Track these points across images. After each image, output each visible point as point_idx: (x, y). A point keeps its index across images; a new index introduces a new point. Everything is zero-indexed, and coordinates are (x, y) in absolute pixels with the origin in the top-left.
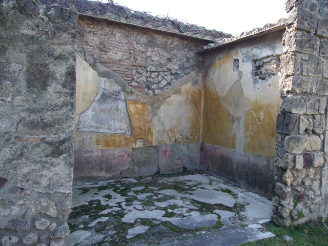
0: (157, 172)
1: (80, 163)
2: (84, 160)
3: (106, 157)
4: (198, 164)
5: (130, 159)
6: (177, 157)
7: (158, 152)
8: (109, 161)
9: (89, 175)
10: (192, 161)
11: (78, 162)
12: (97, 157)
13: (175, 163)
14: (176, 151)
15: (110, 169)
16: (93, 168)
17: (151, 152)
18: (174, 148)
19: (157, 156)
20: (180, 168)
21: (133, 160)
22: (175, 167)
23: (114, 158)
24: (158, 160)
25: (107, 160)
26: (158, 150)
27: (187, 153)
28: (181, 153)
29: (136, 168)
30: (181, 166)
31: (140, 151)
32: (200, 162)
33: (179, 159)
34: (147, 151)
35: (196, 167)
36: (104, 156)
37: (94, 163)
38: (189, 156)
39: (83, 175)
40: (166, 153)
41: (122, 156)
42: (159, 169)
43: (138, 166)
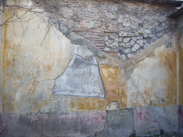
0: (132, 134)
1: (56, 124)
2: (60, 121)
3: (81, 119)
4: (177, 127)
5: (104, 121)
6: (153, 119)
7: (133, 114)
8: (84, 122)
9: (65, 135)
10: (169, 124)
11: (55, 123)
12: (72, 119)
13: (152, 126)
14: (152, 114)
15: (85, 130)
16: (68, 129)
17: (126, 114)
18: (149, 110)
19: (131, 119)
20: (156, 131)
21: (107, 122)
22: (151, 130)
23: (89, 120)
24: (133, 122)
25: (82, 121)
26: (132, 112)
27: (164, 115)
28: (157, 116)
29: (111, 130)
30: (158, 129)
31: (114, 113)
32: (179, 125)
33: (155, 121)
34: (121, 114)
35: (175, 130)
36: (78, 118)
37: (69, 124)
38: (166, 119)
39: (59, 135)
40: (141, 115)
41: (97, 118)
42: (135, 131)
43: (112, 128)
